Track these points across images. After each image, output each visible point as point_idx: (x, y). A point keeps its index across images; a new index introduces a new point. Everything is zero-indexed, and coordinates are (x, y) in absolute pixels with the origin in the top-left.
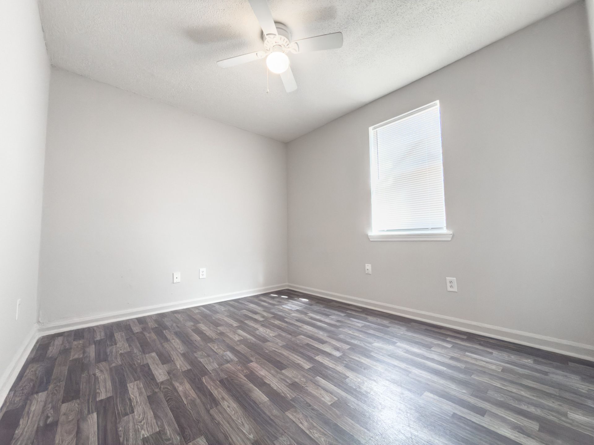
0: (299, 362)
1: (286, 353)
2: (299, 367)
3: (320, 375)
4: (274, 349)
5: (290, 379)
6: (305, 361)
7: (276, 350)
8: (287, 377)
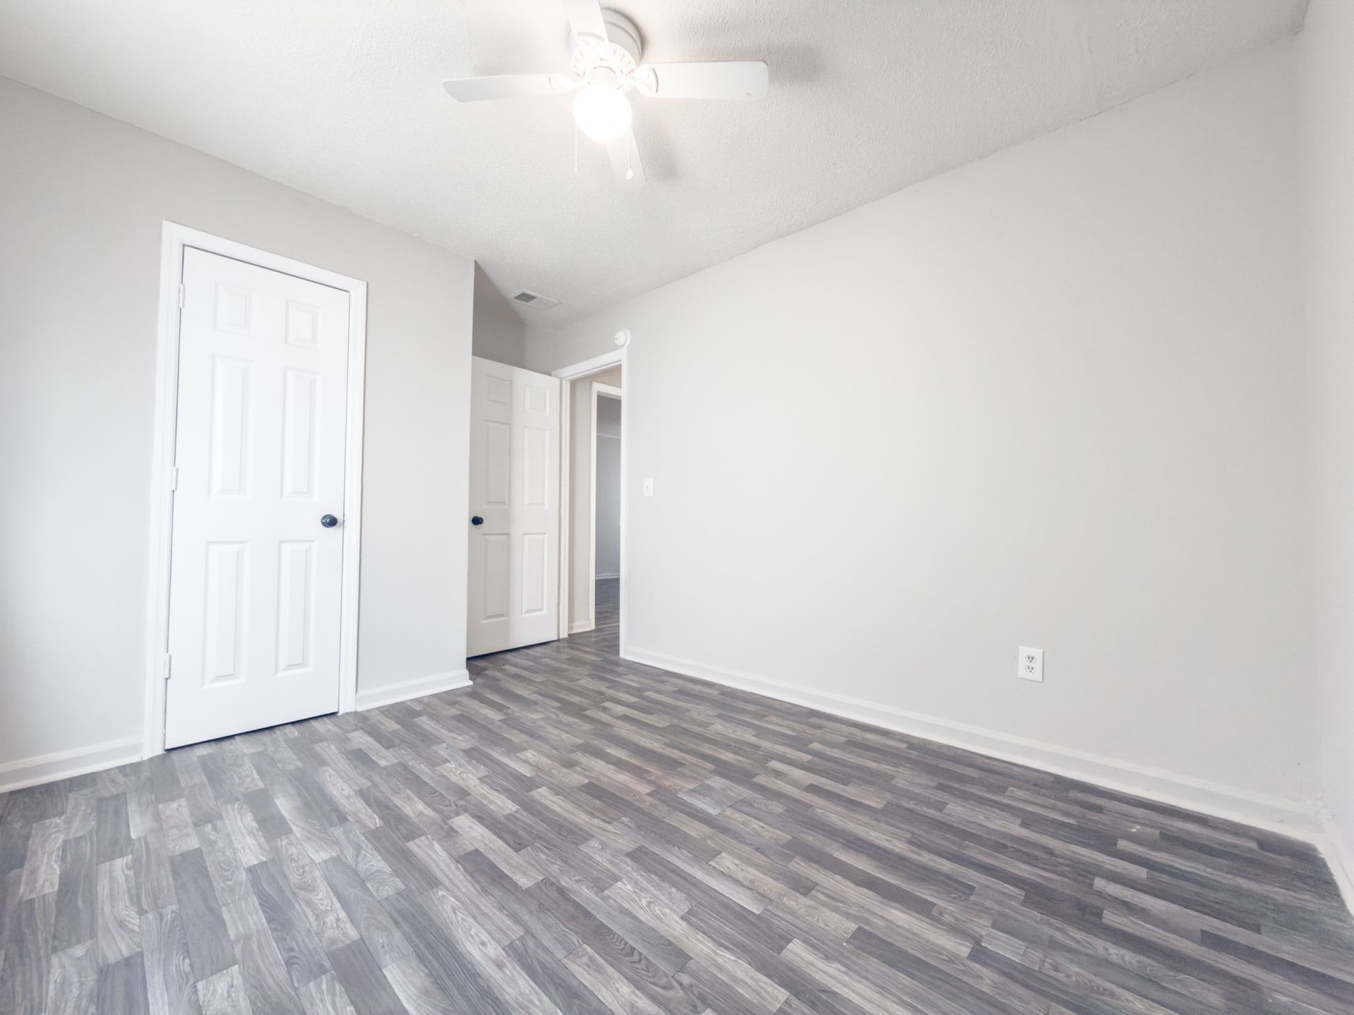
0: (554, 798)
1: (581, 818)
2: (558, 790)
3: (524, 778)
4: (610, 828)
5: (575, 772)
6: (543, 801)
7: (604, 824)
8: (579, 774)
